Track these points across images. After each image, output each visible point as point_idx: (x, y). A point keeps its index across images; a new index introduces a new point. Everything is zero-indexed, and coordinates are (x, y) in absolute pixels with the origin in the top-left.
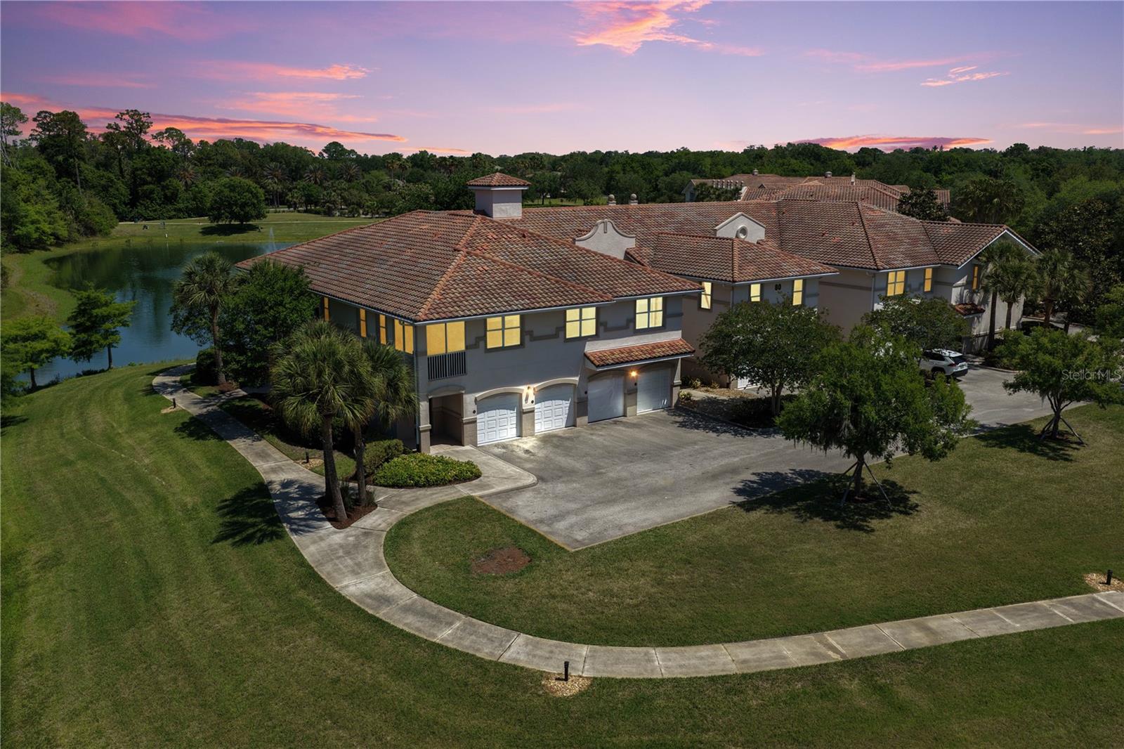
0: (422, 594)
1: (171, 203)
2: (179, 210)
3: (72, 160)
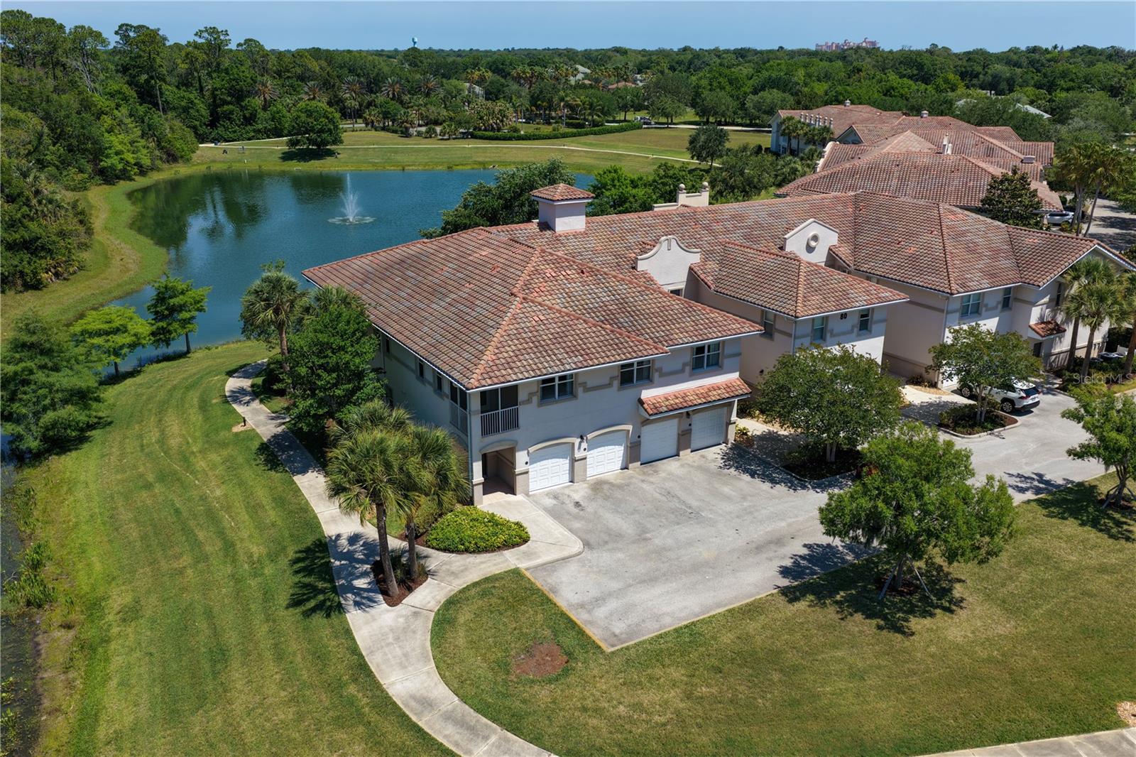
0: (464, 699)
1: (251, 124)
2: (259, 131)
3: (153, 82)
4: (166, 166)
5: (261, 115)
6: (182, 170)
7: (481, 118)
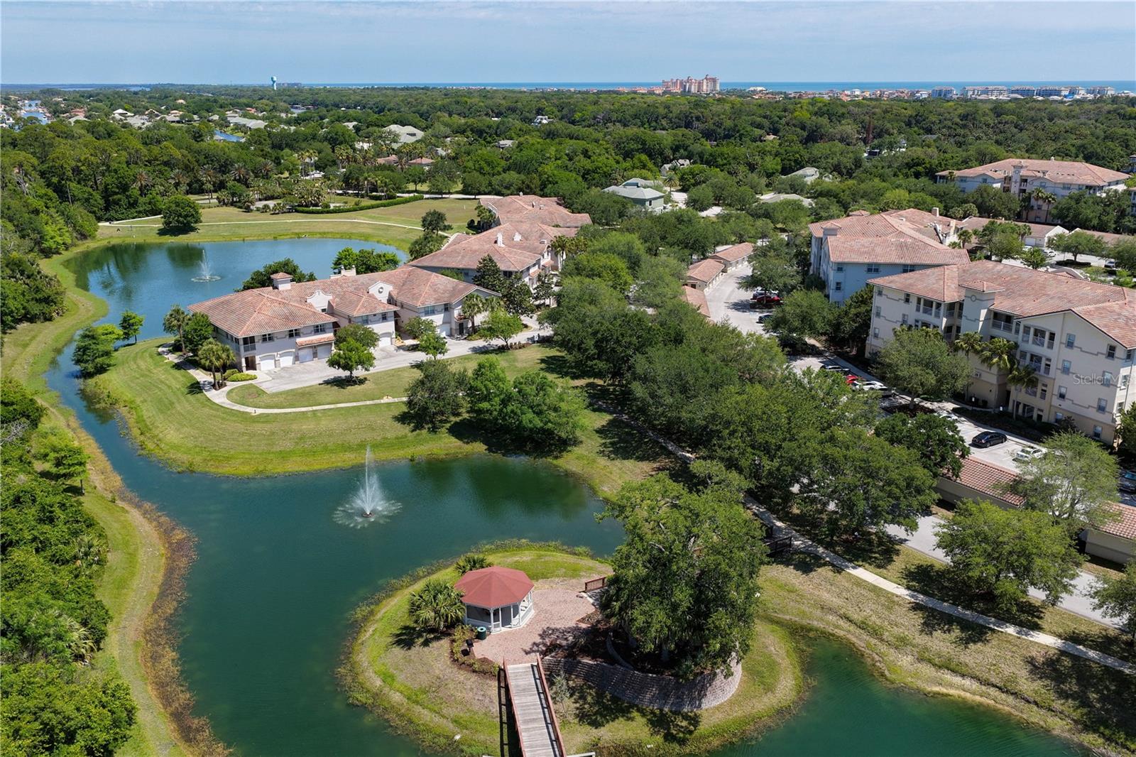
0: (232, 401)
1: (134, 208)
2: (140, 212)
3: (63, 182)
4: (80, 242)
5: (142, 200)
6: (90, 245)
7: (303, 197)
